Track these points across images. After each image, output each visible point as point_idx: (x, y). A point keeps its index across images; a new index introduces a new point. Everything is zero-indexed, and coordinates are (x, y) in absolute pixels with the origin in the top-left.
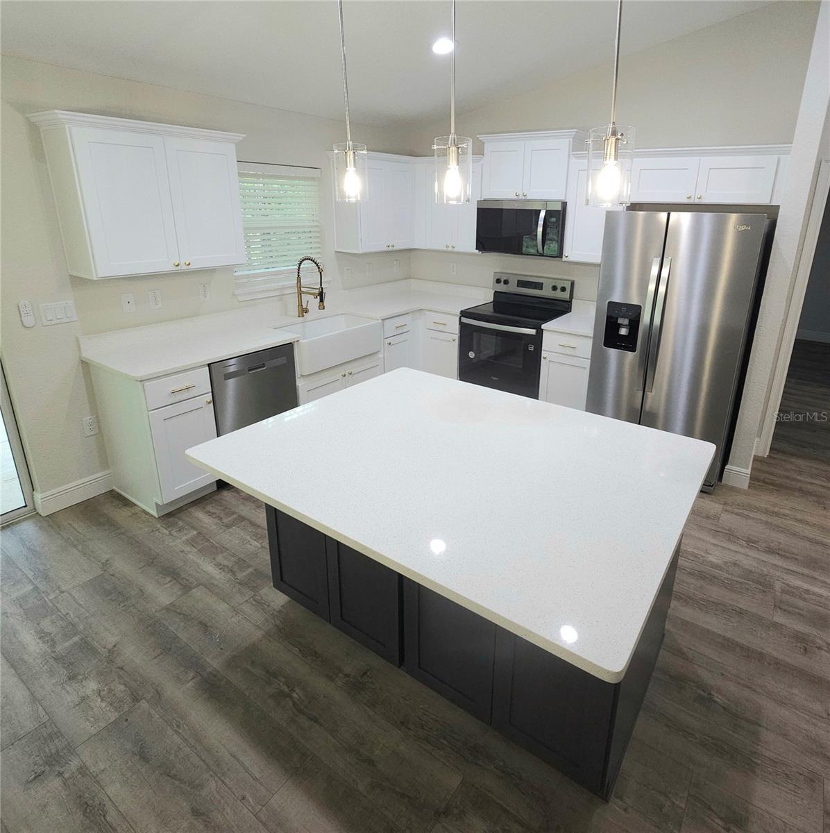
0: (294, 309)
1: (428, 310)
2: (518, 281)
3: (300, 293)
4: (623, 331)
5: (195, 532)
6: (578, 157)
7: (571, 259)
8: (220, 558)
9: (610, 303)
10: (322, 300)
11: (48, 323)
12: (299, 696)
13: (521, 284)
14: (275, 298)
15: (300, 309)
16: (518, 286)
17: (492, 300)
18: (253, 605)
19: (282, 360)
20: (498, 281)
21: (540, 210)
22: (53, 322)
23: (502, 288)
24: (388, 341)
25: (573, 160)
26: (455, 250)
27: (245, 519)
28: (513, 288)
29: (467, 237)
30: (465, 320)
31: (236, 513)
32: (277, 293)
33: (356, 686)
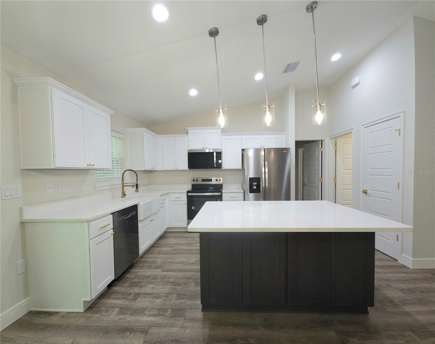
0: (120, 194)
1: (171, 193)
2: (202, 179)
3: (123, 186)
4: (255, 187)
5: (118, 309)
6: (223, 135)
7: (226, 168)
8: (147, 312)
9: (250, 178)
10: (137, 188)
11: (5, 198)
12: (253, 341)
13: (203, 180)
14: (109, 190)
15: (123, 194)
16: (202, 181)
17: (191, 188)
18: (189, 322)
19: (134, 213)
20: (194, 180)
21: (214, 152)
22: (8, 198)
23: (195, 183)
24: (161, 206)
25: (222, 136)
26: (178, 169)
27: (140, 294)
28: (200, 182)
29: (183, 163)
30: (189, 194)
31: (132, 293)
32: (110, 187)
33: (268, 326)
